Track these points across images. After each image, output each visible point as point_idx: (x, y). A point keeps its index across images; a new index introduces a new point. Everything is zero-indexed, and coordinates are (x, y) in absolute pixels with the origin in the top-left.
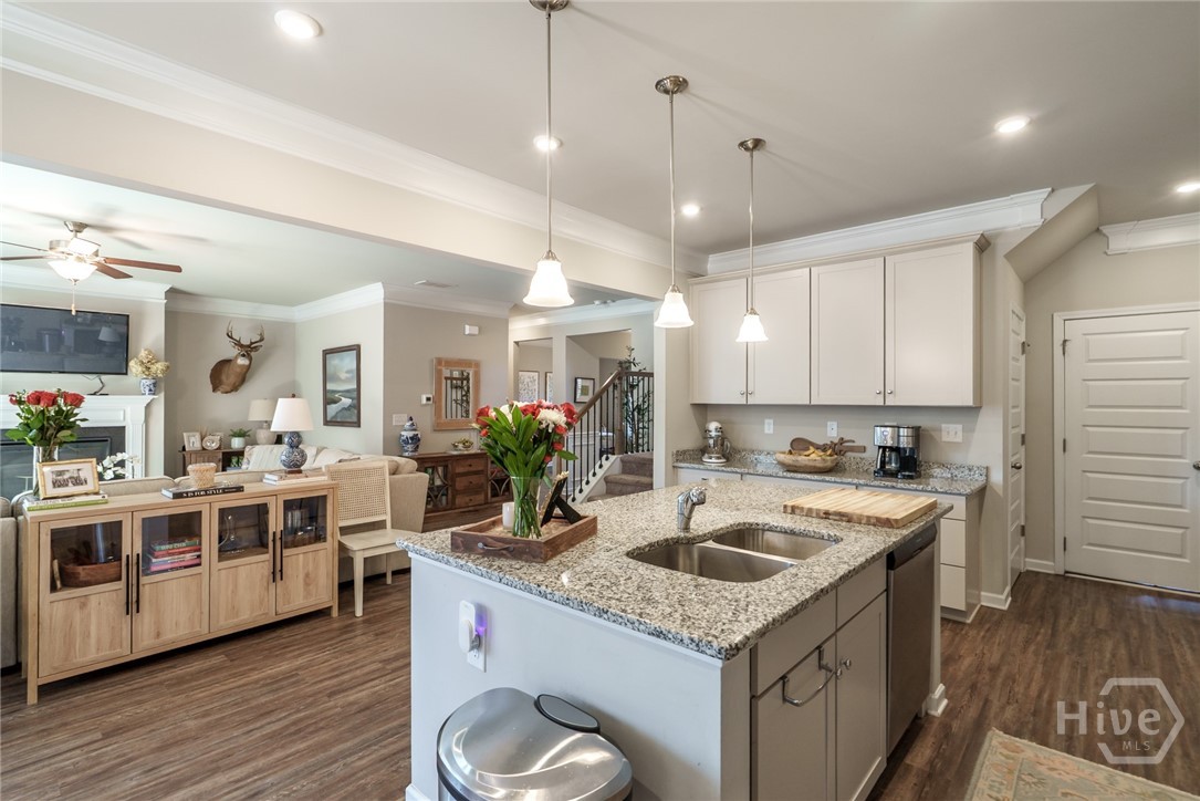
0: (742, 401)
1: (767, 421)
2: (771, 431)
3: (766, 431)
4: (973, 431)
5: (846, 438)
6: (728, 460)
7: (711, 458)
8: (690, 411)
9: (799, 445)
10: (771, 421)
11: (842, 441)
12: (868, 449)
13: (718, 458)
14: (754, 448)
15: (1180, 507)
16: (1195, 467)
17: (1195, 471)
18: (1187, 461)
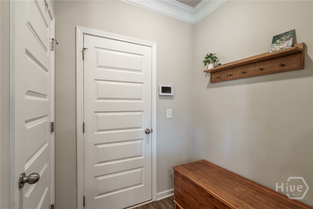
15: (140, 156)
16: (146, 132)
17: (145, 135)
18: (143, 130)
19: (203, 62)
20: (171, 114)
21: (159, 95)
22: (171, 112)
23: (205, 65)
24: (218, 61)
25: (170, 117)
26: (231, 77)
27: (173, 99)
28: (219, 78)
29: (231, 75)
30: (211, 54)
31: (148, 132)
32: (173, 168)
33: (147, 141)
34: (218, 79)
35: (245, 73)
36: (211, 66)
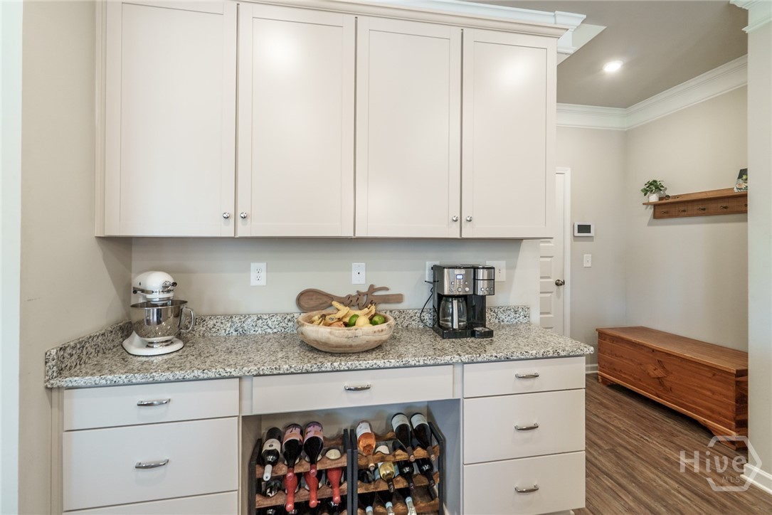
0: (228, 232)
1: (254, 266)
2: (263, 282)
3: (254, 282)
4: (514, 267)
5: (377, 285)
6: (185, 341)
7: (149, 345)
8: (97, 251)
9: (312, 301)
10: (263, 265)
11: (372, 289)
12: (406, 299)
13: (168, 343)
14: (232, 310)
15: (549, 313)
16: (557, 284)
17: (556, 287)
18: (553, 280)
19: (642, 190)
20: (590, 261)
21: (574, 236)
22: (590, 260)
23: (645, 195)
24: (666, 189)
25: (589, 265)
26: (686, 213)
27: (593, 241)
28: (667, 212)
29: (684, 211)
30: (655, 181)
31: (559, 284)
32: (597, 330)
33: (558, 296)
34: (665, 215)
35: (704, 209)
36: (654, 198)
